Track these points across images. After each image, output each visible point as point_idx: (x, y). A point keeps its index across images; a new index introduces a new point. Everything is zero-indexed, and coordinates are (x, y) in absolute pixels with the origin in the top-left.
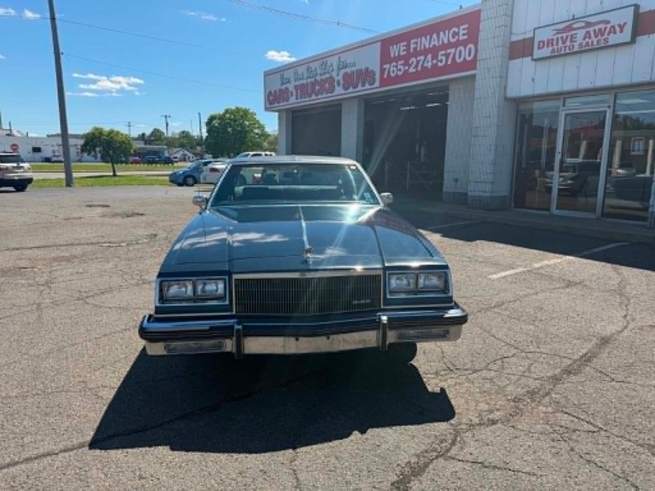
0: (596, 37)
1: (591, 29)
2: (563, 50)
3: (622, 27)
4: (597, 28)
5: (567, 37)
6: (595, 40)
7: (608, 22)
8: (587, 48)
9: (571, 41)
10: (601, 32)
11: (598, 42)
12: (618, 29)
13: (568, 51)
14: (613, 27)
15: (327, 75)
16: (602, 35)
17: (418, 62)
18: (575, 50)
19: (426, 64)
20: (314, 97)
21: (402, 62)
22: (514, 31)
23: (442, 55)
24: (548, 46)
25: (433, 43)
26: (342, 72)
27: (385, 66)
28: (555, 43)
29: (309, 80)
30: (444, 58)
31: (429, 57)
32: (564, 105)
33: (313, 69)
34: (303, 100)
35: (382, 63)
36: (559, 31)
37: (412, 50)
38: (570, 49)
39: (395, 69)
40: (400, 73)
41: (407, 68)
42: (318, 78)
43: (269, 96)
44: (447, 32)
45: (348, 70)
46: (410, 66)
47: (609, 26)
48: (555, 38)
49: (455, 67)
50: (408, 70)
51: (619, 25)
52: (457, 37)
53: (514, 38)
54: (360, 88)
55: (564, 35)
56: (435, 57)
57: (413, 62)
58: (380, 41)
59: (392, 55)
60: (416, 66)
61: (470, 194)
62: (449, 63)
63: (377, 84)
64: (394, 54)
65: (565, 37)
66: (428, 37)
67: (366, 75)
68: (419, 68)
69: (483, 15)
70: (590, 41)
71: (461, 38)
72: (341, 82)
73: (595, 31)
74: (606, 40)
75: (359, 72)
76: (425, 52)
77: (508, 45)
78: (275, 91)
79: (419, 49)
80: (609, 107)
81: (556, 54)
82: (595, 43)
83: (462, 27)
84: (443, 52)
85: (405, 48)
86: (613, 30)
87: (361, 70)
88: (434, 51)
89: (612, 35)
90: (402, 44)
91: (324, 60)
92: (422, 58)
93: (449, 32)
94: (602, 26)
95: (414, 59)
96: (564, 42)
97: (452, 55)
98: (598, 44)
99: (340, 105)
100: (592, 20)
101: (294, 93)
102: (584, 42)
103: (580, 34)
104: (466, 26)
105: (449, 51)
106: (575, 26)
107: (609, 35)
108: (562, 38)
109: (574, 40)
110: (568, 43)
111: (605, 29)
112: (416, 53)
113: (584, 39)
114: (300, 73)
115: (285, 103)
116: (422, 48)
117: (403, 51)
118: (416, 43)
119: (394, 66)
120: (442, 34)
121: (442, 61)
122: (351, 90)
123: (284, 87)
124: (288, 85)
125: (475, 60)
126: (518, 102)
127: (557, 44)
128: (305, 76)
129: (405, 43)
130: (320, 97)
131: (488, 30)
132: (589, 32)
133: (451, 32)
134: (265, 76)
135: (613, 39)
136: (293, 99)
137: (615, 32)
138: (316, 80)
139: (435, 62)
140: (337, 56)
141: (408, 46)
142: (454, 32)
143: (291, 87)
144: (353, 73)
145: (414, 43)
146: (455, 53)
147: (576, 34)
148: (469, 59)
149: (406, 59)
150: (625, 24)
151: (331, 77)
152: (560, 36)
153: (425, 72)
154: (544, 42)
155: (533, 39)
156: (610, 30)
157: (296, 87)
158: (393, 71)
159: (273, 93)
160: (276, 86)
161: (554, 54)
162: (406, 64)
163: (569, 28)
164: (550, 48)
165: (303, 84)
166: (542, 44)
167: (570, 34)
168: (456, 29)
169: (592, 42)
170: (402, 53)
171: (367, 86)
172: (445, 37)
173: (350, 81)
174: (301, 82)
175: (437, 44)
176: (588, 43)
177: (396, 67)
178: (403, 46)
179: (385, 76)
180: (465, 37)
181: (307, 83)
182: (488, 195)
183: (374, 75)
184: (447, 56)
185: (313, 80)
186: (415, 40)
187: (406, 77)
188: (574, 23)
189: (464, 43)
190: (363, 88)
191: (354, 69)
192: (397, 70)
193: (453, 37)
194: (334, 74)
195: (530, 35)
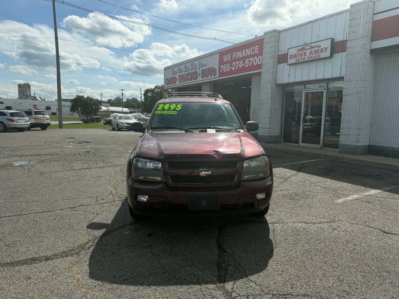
0: (315, 53)
1: (313, 50)
2: (301, 59)
3: (326, 49)
4: (315, 49)
5: (302, 53)
6: (315, 55)
7: (320, 46)
8: (311, 59)
9: (304, 56)
10: (316, 52)
11: (316, 56)
12: (324, 50)
13: (303, 61)
14: (322, 49)
15: (194, 70)
16: (318, 53)
17: (236, 64)
18: (305, 60)
19: (240, 66)
20: (188, 82)
21: (229, 64)
22: (279, 50)
23: (247, 61)
24: (294, 58)
25: (243, 55)
26: (201, 69)
27: (221, 66)
28: (297, 56)
29: (185, 73)
30: (248, 63)
31: (241, 62)
32: (305, 88)
33: (188, 67)
34: (183, 83)
35: (220, 65)
36: (299, 50)
37: (233, 59)
38: (303, 60)
39: (225, 68)
40: (228, 70)
41: (231, 67)
42: (190, 72)
43: (166, 81)
44: (249, 49)
45: (204, 68)
46: (232, 66)
47: (320, 48)
48: (297, 53)
49: (253, 67)
50: (232, 68)
51: (325, 48)
52: (254, 52)
53: (280, 53)
54: (209, 77)
55: (301, 52)
56: (244, 62)
57: (234, 64)
58: (220, 53)
59: (224, 61)
60: (235, 67)
61: (259, 134)
62: (250, 65)
63: (217, 76)
64: (225, 60)
65: (301, 54)
66: (241, 51)
67: (212, 71)
68: (237, 68)
69: (265, 41)
70: (312, 56)
71: (256, 52)
72: (201, 74)
73: (314, 50)
74: (319, 56)
75: (209, 69)
76: (239, 59)
77: (277, 57)
78: (169, 78)
79: (236, 58)
80: (325, 89)
81: (298, 62)
82: (315, 57)
83: (256, 47)
84: (248, 60)
85: (230, 57)
86: (322, 51)
87: (210, 68)
88: (244, 59)
89: (322, 53)
90: (229, 55)
91: (193, 62)
92: (238, 62)
93: (250, 49)
94: (317, 48)
95: (234, 63)
96: (301, 56)
97: (252, 61)
98: (316, 57)
99: (201, 86)
100: (313, 45)
101: (178, 79)
102: (310, 56)
103: (308, 52)
104: (258, 46)
105: (250, 59)
106: (306, 48)
107: (320, 53)
108: (300, 53)
109: (306, 55)
110: (303, 57)
111: (319, 49)
112: (236, 60)
113: (310, 55)
114: (181, 69)
115: (174, 85)
116: (238, 57)
117: (229, 58)
118: (235, 54)
119: (225, 66)
120: (247, 50)
121: (247, 64)
122: (205, 78)
123: (173, 76)
124: (175, 75)
125: (261, 64)
126: (283, 86)
127: (298, 57)
128: (184, 70)
129: (230, 55)
130: (190, 81)
131: (267, 48)
132: (312, 51)
133: (251, 49)
134: (165, 70)
135: (323, 55)
136: (178, 83)
137: (323, 52)
138: (189, 73)
139: (244, 64)
140: (199, 60)
141: (232, 56)
142: (253, 49)
143: (177, 76)
144: (206, 69)
145: (234, 55)
146: (253, 60)
147: (306, 52)
148: (259, 63)
149: (231, 63)
150: (327, 48)
151: (196, 72)
152: (299, 53)
153: (239, 70)
154: (292, 55)
155: (288, 53)
156: (321, 50)
157: (179, 76)
158: (225, 69)
159: (168, 79)
160: (170, 76)
161: (296, 62)
162: (231, 65)
163: (303, 49)
164: (295, 59)
165: (183, 75)
166: (292, 57)
167: (303, 52)
168: (254, 48)
169: (313, 56)
170: (229, 60)
171: (213, 77)
172: (248, 52)
173: (205, 73)
174: (182, 73)
175: (245, 56)
176: (311, 56)
177: (226, 67)
178: (230, 56)
179: (221, 72)
180: (258, 52)
181: (185, 74)
182: (267, 135)
183: (216, 71)
184: (249, 61)
185: (187, 72)
186: (235, 53)
187: (231, 72)
188: (305, 47)
189: (257, 55)
190: (211, 78)
191: (207, 67)
192: (227, 68)
193: (252, 52)
194: (197, 70)
195: (286, 52)
